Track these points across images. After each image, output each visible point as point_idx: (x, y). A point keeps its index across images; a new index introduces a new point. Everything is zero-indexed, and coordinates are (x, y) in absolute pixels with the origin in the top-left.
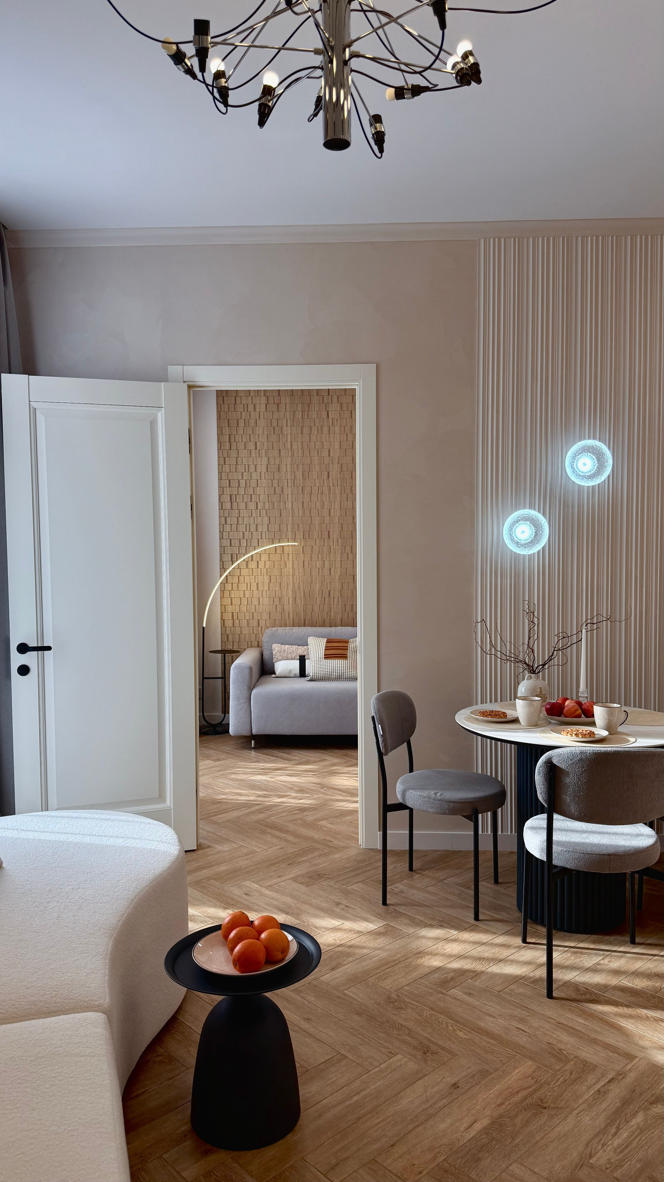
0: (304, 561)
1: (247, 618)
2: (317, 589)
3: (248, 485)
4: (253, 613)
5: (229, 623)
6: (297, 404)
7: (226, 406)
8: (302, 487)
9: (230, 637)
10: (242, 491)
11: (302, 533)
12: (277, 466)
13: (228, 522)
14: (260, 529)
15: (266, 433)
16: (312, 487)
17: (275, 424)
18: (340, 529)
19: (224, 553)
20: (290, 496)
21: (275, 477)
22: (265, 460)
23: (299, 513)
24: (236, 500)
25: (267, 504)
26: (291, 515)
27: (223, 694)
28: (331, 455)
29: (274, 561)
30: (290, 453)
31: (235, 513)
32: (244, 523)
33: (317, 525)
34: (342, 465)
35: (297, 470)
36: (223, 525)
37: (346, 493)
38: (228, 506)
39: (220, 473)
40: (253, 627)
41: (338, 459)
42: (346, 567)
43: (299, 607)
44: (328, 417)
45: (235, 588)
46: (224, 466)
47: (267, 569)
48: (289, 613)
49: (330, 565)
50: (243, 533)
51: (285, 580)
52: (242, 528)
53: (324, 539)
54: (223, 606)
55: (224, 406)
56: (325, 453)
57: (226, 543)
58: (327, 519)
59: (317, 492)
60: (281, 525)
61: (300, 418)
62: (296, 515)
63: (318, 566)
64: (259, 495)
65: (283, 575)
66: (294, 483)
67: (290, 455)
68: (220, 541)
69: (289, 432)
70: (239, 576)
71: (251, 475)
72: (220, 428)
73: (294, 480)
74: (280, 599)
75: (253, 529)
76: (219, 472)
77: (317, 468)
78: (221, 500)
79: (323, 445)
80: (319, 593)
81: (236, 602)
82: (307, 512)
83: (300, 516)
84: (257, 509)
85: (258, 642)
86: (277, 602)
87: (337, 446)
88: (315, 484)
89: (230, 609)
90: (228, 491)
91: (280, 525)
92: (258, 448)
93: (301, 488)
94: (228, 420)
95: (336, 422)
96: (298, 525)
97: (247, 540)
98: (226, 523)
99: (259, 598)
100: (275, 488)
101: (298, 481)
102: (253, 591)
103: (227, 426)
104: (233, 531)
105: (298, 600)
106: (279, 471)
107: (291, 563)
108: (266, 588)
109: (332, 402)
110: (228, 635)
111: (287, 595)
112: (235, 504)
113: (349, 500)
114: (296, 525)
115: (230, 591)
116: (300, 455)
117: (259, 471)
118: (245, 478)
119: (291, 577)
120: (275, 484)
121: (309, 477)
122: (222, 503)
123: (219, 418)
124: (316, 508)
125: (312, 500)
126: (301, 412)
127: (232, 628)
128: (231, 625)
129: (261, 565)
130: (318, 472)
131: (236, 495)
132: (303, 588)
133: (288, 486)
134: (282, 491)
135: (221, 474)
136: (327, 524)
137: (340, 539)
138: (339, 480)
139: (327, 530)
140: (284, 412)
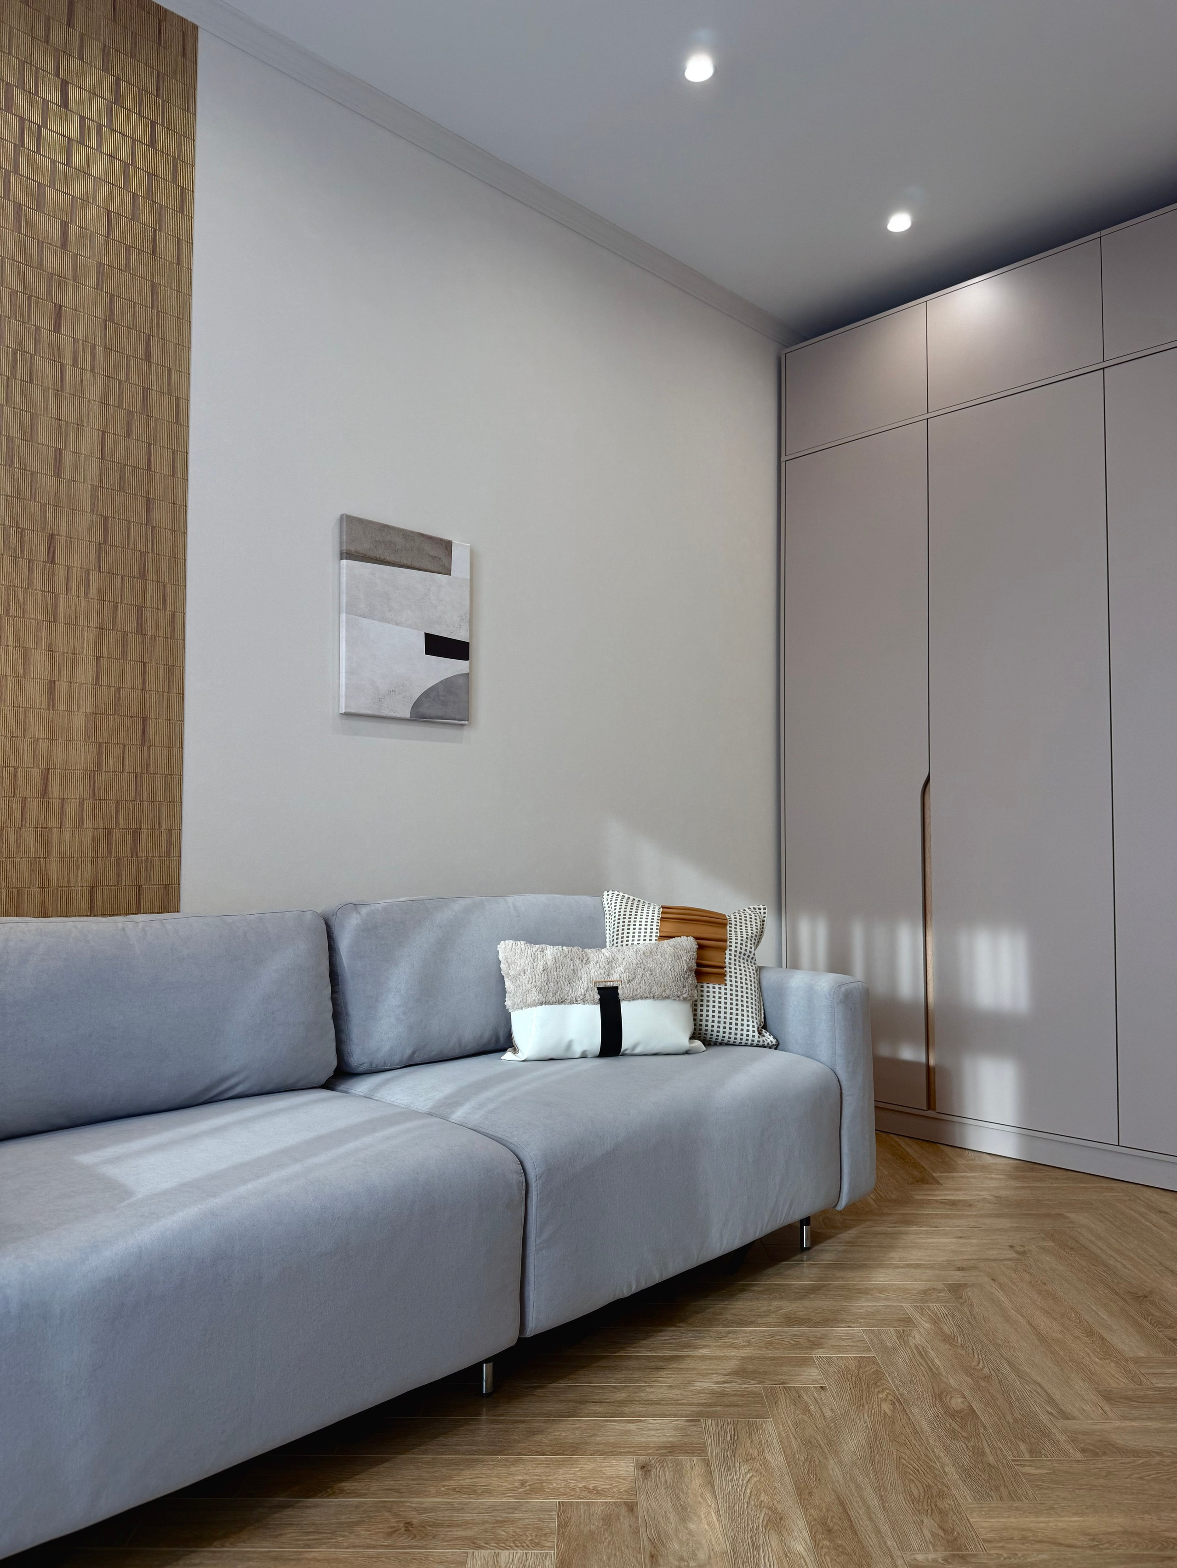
28: (73, 246)
44: (65, 104)
49: (52, 670)
58: (45, 484)
136: (44, 506)
137: (94, 576)
138: (99, 351)
139: (43, 529)
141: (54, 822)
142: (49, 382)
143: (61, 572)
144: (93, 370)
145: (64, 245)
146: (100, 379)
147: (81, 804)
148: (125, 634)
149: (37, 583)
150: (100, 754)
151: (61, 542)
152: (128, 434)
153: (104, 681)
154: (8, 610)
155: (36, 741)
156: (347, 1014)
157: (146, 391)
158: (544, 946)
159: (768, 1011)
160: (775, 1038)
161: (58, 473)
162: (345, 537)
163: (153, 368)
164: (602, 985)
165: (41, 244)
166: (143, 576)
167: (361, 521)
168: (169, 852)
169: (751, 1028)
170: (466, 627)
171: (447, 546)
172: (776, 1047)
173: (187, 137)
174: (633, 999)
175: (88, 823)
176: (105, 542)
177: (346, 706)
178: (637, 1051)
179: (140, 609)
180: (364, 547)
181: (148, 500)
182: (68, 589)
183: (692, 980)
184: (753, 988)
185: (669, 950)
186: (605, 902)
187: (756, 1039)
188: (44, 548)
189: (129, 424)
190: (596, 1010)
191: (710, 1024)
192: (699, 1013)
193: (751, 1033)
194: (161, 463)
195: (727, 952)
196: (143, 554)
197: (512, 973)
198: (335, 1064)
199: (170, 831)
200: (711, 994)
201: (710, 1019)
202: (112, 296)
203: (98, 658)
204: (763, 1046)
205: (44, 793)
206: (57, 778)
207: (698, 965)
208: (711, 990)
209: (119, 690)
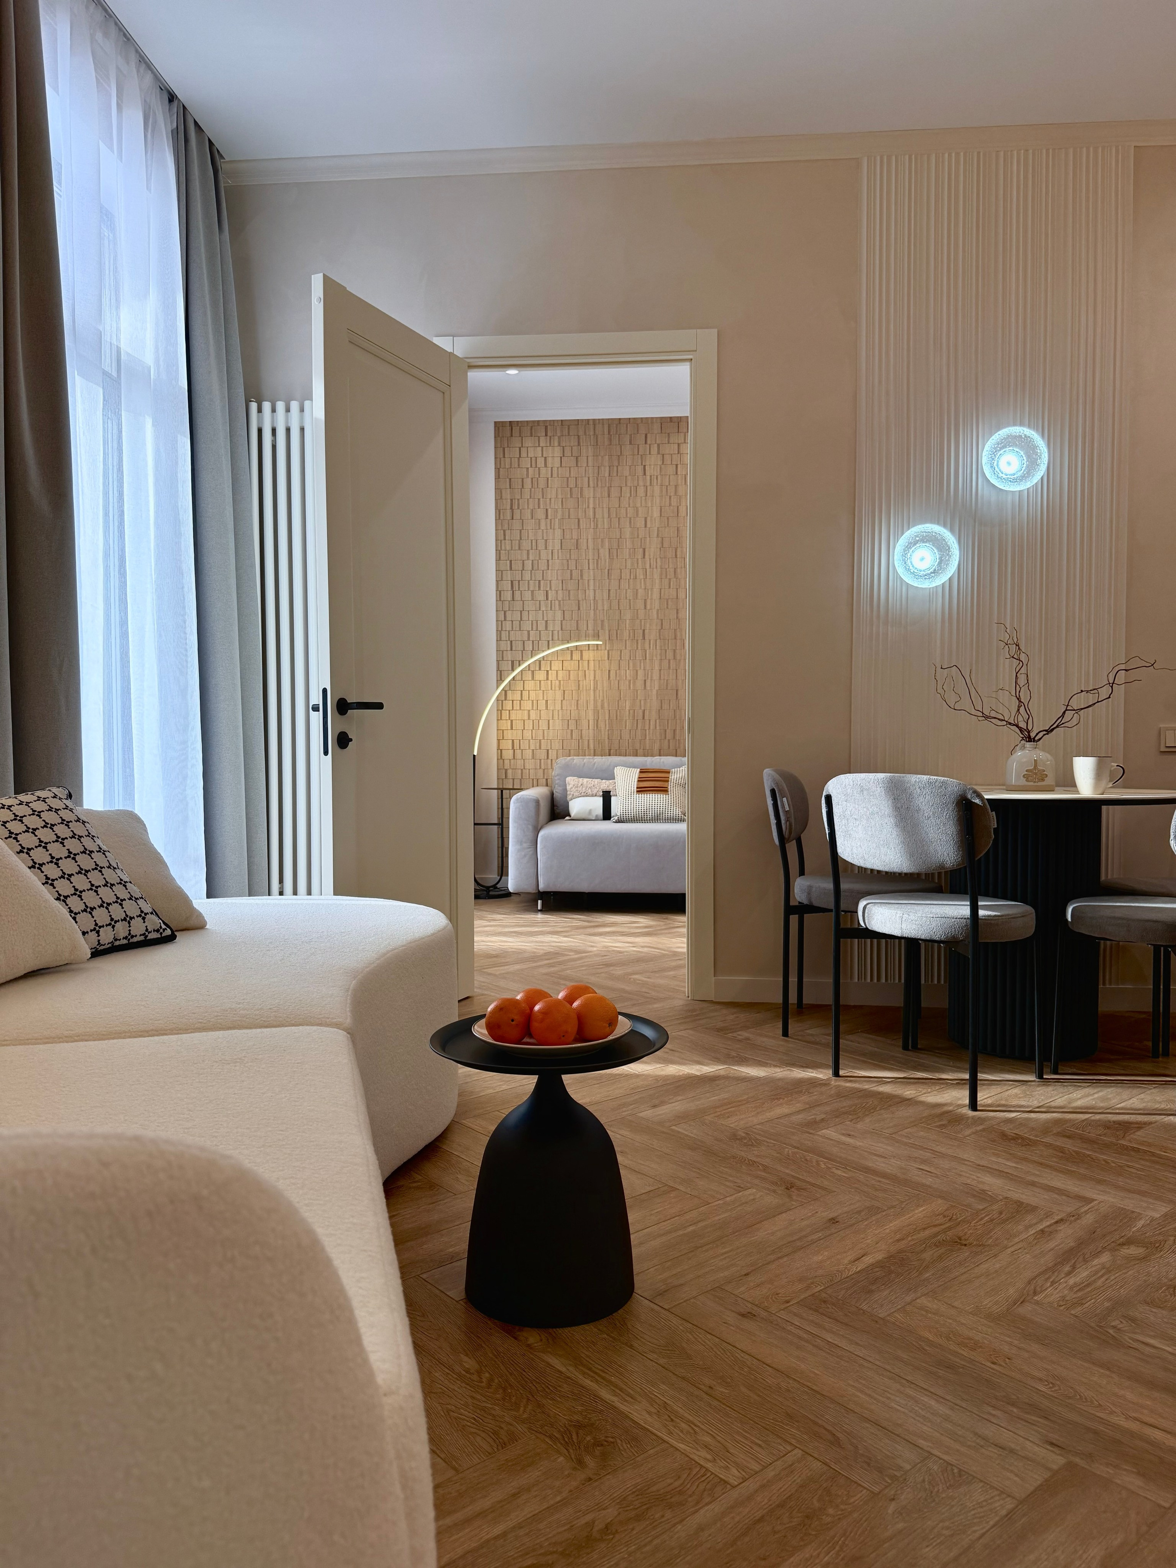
0: (609, 671)
1: (532, 747)
2: (627, 708)
3: (535, 567)
4: (540, 740)
5: (508, 754)
6: (602, 457)
7: (508, 461)
8: (609, 570)
9: (510, 772)
10: (527, 576)
11: (607, 632)
12: (574, 541)
13: (509, 617)
14: (550, 628)
15: (560, 496)
16: (621, 570)
17: (572, 484)
18: (659, 627)
19: (503, 660)
20: (592, 582)
21: (573, 557)
22: (558, 533)
23: (603, 605)
24: (519, 588)
25: (560, 592)
26: (592, 608)
27: (500, 849)
28: (649, 525)
29: (569, 671)
30: (592, 524)
31: (518, 605)
32: (530, 619)
33: (628, 621)
34: (662, 540)
35: (602, 547)
36: (502, 622)
37: (668, 577)
38: (508, 595)
39: (498, 552)
40: (540, 760)
41: (658, 530)
42: (666, 678)
43: (603, 733)
44: (645, 474)
45: (517, 706)
46: (503, 541)
47: (560, 681)
48: (589, 740)
49: (645, 676)
50: (529, 632)
51: (583, 695)
52: (527, 626)
53: (637, 640)
54: (501, 732)
55: (505, 461)
56: (640, 523)
57: (505, 646)
58: (641, 613)
59: (628, 577)
60: (579, 622)
61: (607, 474)
62: (600, 607)
63: (628, 678)
64: (550, 581)
65: (581, 689)
66: (597, 564)
67: (592, 527)
68: (497, 644)
69: (592, 495)
70: (521, 691)
71: (540, 554)
72: (498, 491)
73: (597, 561)
74: (577, 722)
75: (542, 626)
76: (496, 550)
77: (629, 544)
78: (500, 587)
79: (637, 511)
80: (629, 713)
81: (518, 725)
82: (615, 604)
83: (605, 609)
84: (547, 599)
85: (547, 779)
86: (572, 726)
87: (656, 514)
88: (626, 566)
89: (509, 735)
90: (508, 576)
91: (577, 621)
92: (549, 517)
93: (606, 570)
94: (510, 479)
95: (655, 479)
96: (603, 621)
97: (533, 641)
98: (505, 620)
99: (549, 721)
100: (571, 571)
101: (603, 562)
102: (540, 711)
103: (508, 487)
104: (514, 629)
105: (601, 725)
106: (577, 548)
107: (592, 673)
108: (558, 707)
109: (650, 454)
110: (506, 770)
111: (586, 718)
112: (517, 594)
113: (672, 587)
114: (599, 622)
115: (509, 710)
116: (606, 526)
117: (551, 548)
118: (531, 557)
119: (592, 693)
120: (572, 566)
121: (617, 556)
122: (500, 592)
123: (498, 477)
124: (626, 598)
125: (622, 587)
126: (607, 468)
127: (512, 761)
128: (511, 757)
129: (552, 675)
130: (630, 549)
131: (519, 581)
132: (609, 707)
133: (589, 569)
134: (582, 576)
135: (500, 553)
136: (641, 620)
137: (658, 641)
138: (659, 560)
139: (641, 629)
140: (585, 467)
141: (647, 728)
142: (642, 577)
144: (656, 568)
145: (646, 526)
146: (659, 570)
147: (656, 721)
148: (669, 660)
149: (639, 648)
151: (647, 632)
152: (670, 587)
153: (662, 677)
155: (640, 701)
161: (646, 608)
163: (678, 559)
165: (638, 528)
166: (675, 638)
175: (658, 728)
176: (662, 628)
179: (675, 651)
181: (677, 610)
182: (650, 647)
188: (641, 635)
189: (670, 584)
203: (660, 670)
205: (644, 717)
206: (648, 712)
209: (667, 680)
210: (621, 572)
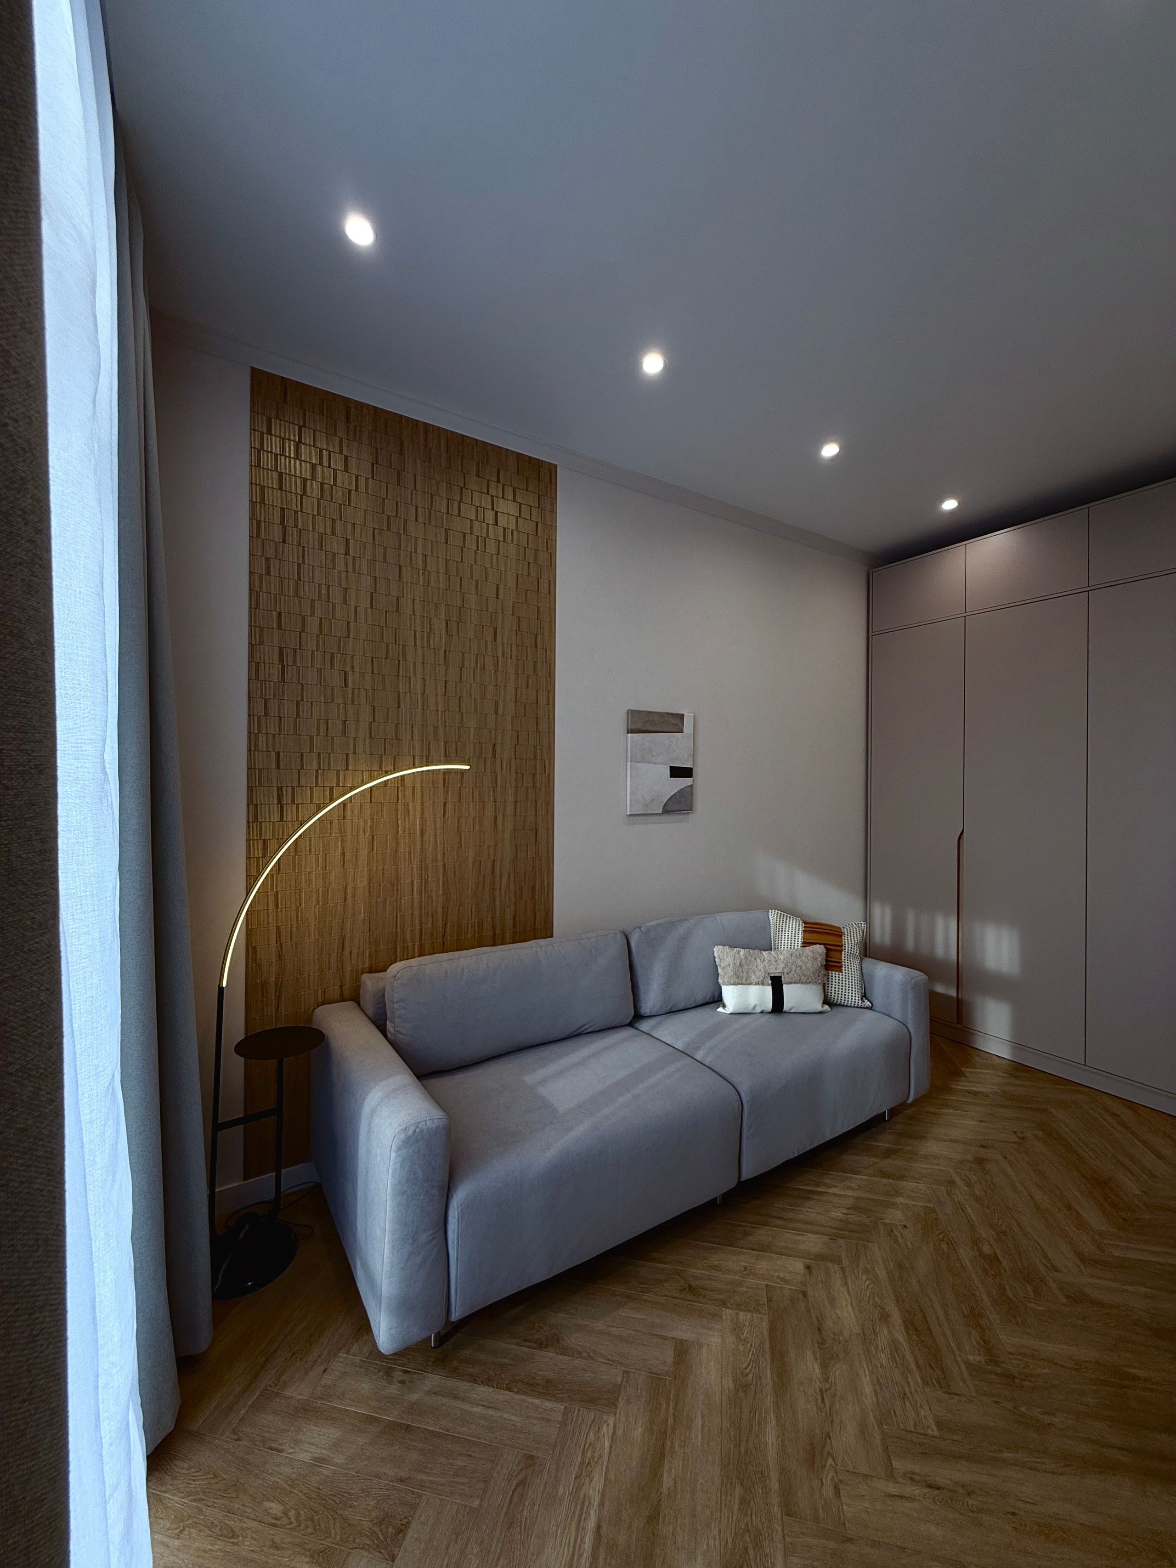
2: (470, 859)
3: (326, 630)
5: (268, 954)
7: (275, 442)
10: (310, 644)
11: (442, 743)
12: (392, 599)
13: (273, 711)
15: (369, 525)
17: (390, 511)
19: (260, 785)
20: (419, 667)
21: (389, 624)
22: (366, 582)
23: (437, 703)
24: (294, 661)
25: (368, 676)
28: (501, 596)
30: (421, 578)
31: (292, 691)
32: (314, 717)
34: (519, 620)
35: (436, 616)
37: (526, 673)
38: (272, 672)
41: (513, 606)
44: (496, 523)
49: (495, 811)
50: (311, 738)
52: (307, 727)
53: (485, 759)
56: (490, 591)
58: (491, 720)
59: (473, 666)
62: (431, 706)
64: (352, 656)
65: (401, 832)
66: (428, 640)
67: (421, 582)
69: (421, 534)
71: (333, 610)
73: (428, 635)
74: (393, 883)
77: (474, 618)
79: (486, 573)
80: (473, 867)
82: (454, 703)
83: (439, 710)
84: (346, 686)
88: (470, 649)
90: (273, 637)
91: (396, 722)
92: (352, 554)
94: (280, 474)
98: (266, 714)
103: (276, 487)
104: (284, 732)
106: (397, 611)
109: (503, 498)
111: (408, 876)
112: (291, 672)
114: (430, 728)
116: (442, 586)
117: (353, 603)
118: (318, 613)
119: (418, 837)
120: (389, 637)
121: (458, 632)
122: (257, 664)
124: (470, 696)
125: (464, 679)
130: (475, 626)
131: (295, 650)
132: (443, 860)
137: (513, 761)
140: (412, 491)
141: (497, 886)
142: (492, 668)
143: (498, 761)
144: (511, 658)
145: (497, 597)
146: (514, 661)
147: (509, 875)
148: (527, 788)
149: (488, 770)
150: (517, 850)
151: (498, 747)
152: (527, 687)
153: (518, 813)
154: (476, 784)
155: (489, 848)
156: (638, 987)
157: (535, 663)
158: (739, 949)
159: (867, 986)
160: (871, 1002)
161: (496, 713)
162: (630, 722)
164: (772, 975)
165: (487, 598)
166: (535, 758)
167: (638, 712)
168: (548, 895)
169: (857, 998)
170: (691, 759)
171: (681, 717)
172: (870, 1008)
173: (553, 527)
174: (791, 983)
175: (512, 885)
176: (518, 744)
177: (630, 811)
178: (792, 1011)
179: (534, 775)
180: (639, 726)
181: (537, 718)
182: (502, 770)
183: (823, 972)
184: (857, 974)
185: (810, 954)
186: (770, 917)
187: (860, 1004)
188: (491, 750)
189: (528, 682)
190: (769, 990)
191: (833, 994)
192: (826, 988)
193: (857, 1001)
194: (543, 700)
195: (843, 953)
196: (535, 747)
197: (722, 965)
198: (633, 1013)
199: (548, 884)
200: (834, 978)
201: (833, 992)
202: (519, 618)
203: (515, 803)
204: (864, 1008)
205: (493, 872)
206: (499, 864)
207: (827, 961)
208: (834, 975)
209: (525, 817)
210: (463, 657)
